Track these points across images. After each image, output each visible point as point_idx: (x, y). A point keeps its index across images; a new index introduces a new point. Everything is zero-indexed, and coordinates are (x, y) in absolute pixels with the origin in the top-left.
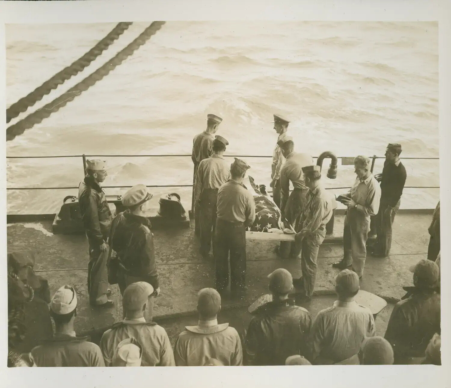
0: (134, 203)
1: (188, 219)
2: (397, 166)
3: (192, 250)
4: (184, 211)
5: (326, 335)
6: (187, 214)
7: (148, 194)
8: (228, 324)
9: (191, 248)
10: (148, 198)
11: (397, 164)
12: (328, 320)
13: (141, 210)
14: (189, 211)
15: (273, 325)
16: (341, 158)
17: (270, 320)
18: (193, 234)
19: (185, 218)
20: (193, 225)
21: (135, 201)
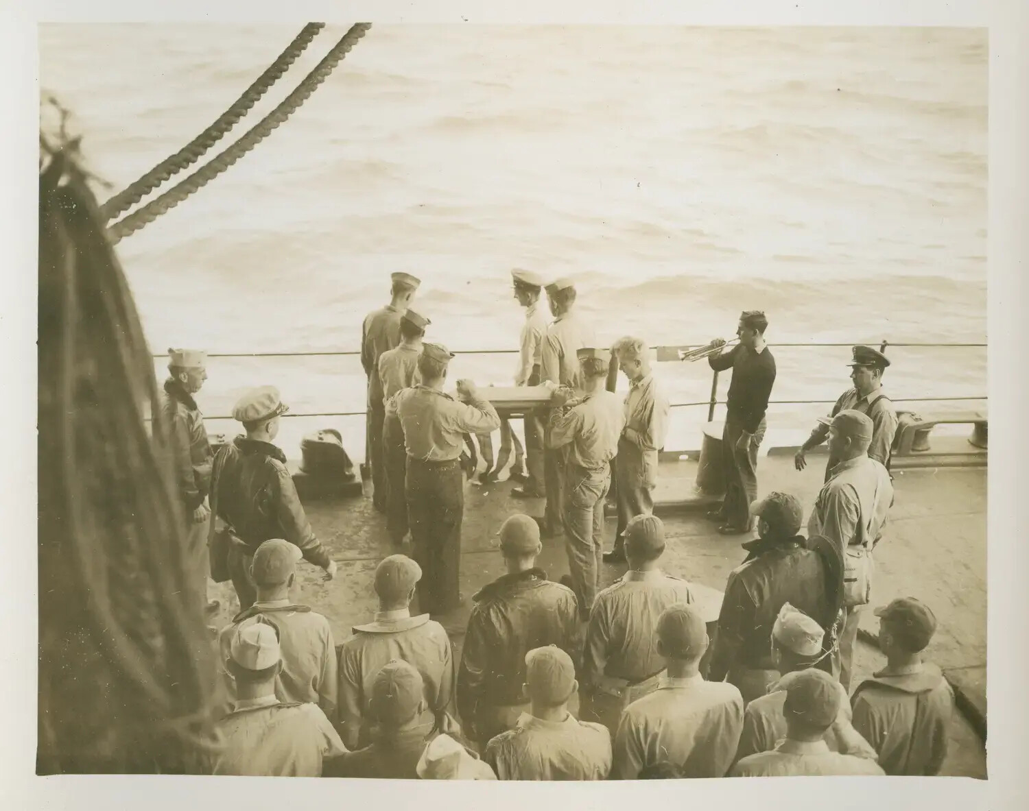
0: (256, 416)
1: (358, 479)
2: (759, 352)
3: (368, 535)
4: (350, 465)
5: (612, 632)
6: (356, 471)
7: (280, 405)
8: (428, 615)
9: (365, 531)
10: (280, 410)
11: (759, 350)
12: (615, 607)
13: (267, 431)
14: (361, 465)
15: (510, 615)
16: (656, 348)
17: (505, 606)
18: (371, 506)
19: (352, 477)
20: (370, 489)
21: (257, 411)
